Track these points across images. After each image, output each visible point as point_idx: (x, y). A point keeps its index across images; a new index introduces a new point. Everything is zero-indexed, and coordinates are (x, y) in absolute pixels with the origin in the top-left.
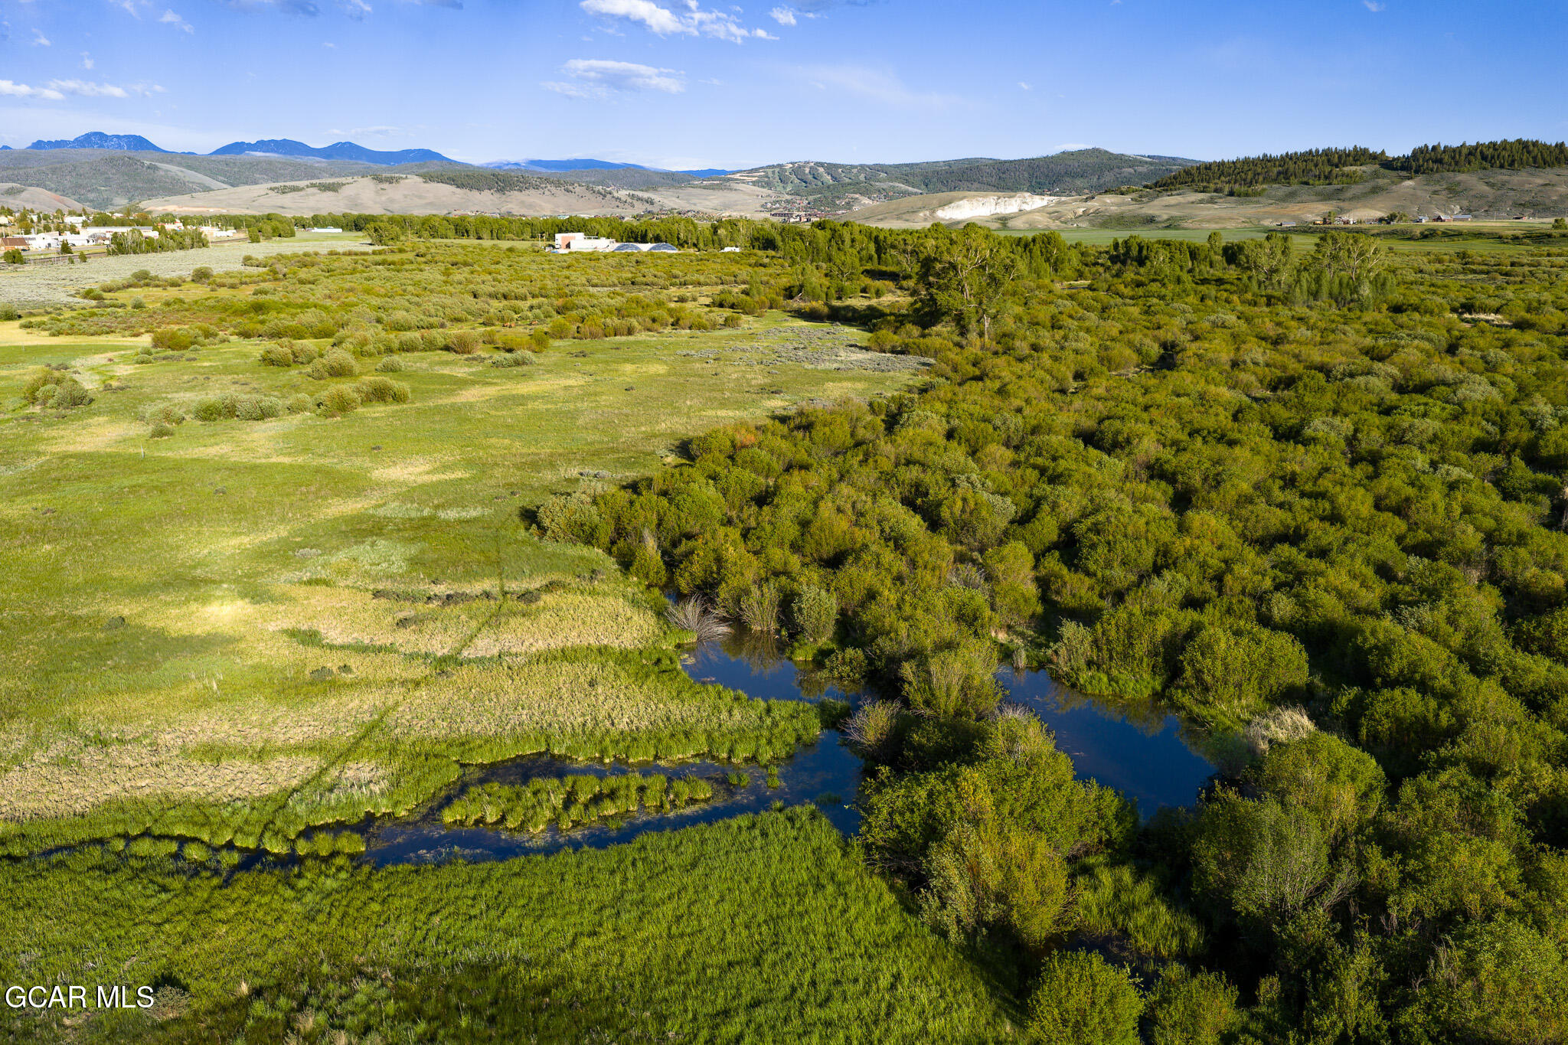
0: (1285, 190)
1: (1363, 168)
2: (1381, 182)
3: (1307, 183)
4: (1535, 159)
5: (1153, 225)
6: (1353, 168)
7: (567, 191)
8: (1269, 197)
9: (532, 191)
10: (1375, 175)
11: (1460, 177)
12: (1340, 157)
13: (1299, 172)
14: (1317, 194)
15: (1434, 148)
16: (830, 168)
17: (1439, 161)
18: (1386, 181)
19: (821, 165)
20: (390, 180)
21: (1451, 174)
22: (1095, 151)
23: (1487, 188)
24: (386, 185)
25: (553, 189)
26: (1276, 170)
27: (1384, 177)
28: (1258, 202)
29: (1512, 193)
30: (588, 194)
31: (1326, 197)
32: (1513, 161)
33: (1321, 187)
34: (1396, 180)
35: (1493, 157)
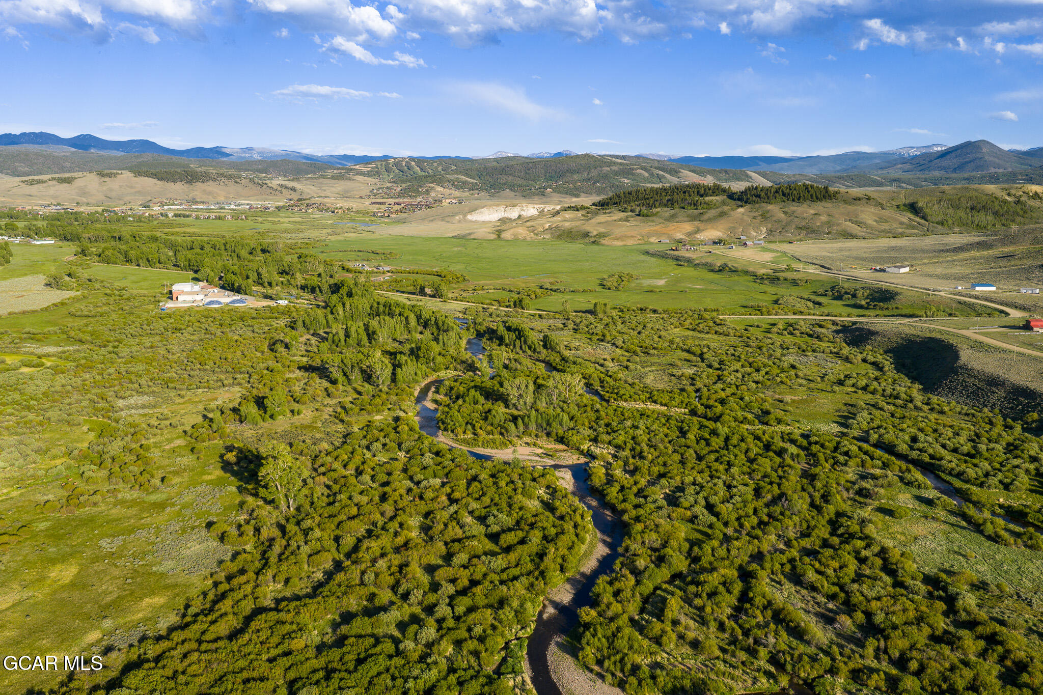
0: (672, 212)
1: (717, 198)
2: (726, 208)
3: (683, 208)
4: (812, 196)
5: (587, 240)
6: (711, 198)
7: (236, 182)
8: (661, 217)
9: (211, 183)
10: (724, 203)
11: (770, 207)
12: (705, 190)
13: (680, 200)
14: (688, 216)
15: (756, 188)
16: (420, 161)
18: (729, 208)
20: (110, 175)
21: (765, 205)
23: (783, 215)
24: (106, 179)
25: (226, 181)
26: (667, 197)
27: (728, 205)
28: (653, 221)
29: (796, 220)
30: (251, 185)
31: (693, 218)
32: (800, 197)
33: (692, 211)
34: (734, 207)
35: (789, 194)
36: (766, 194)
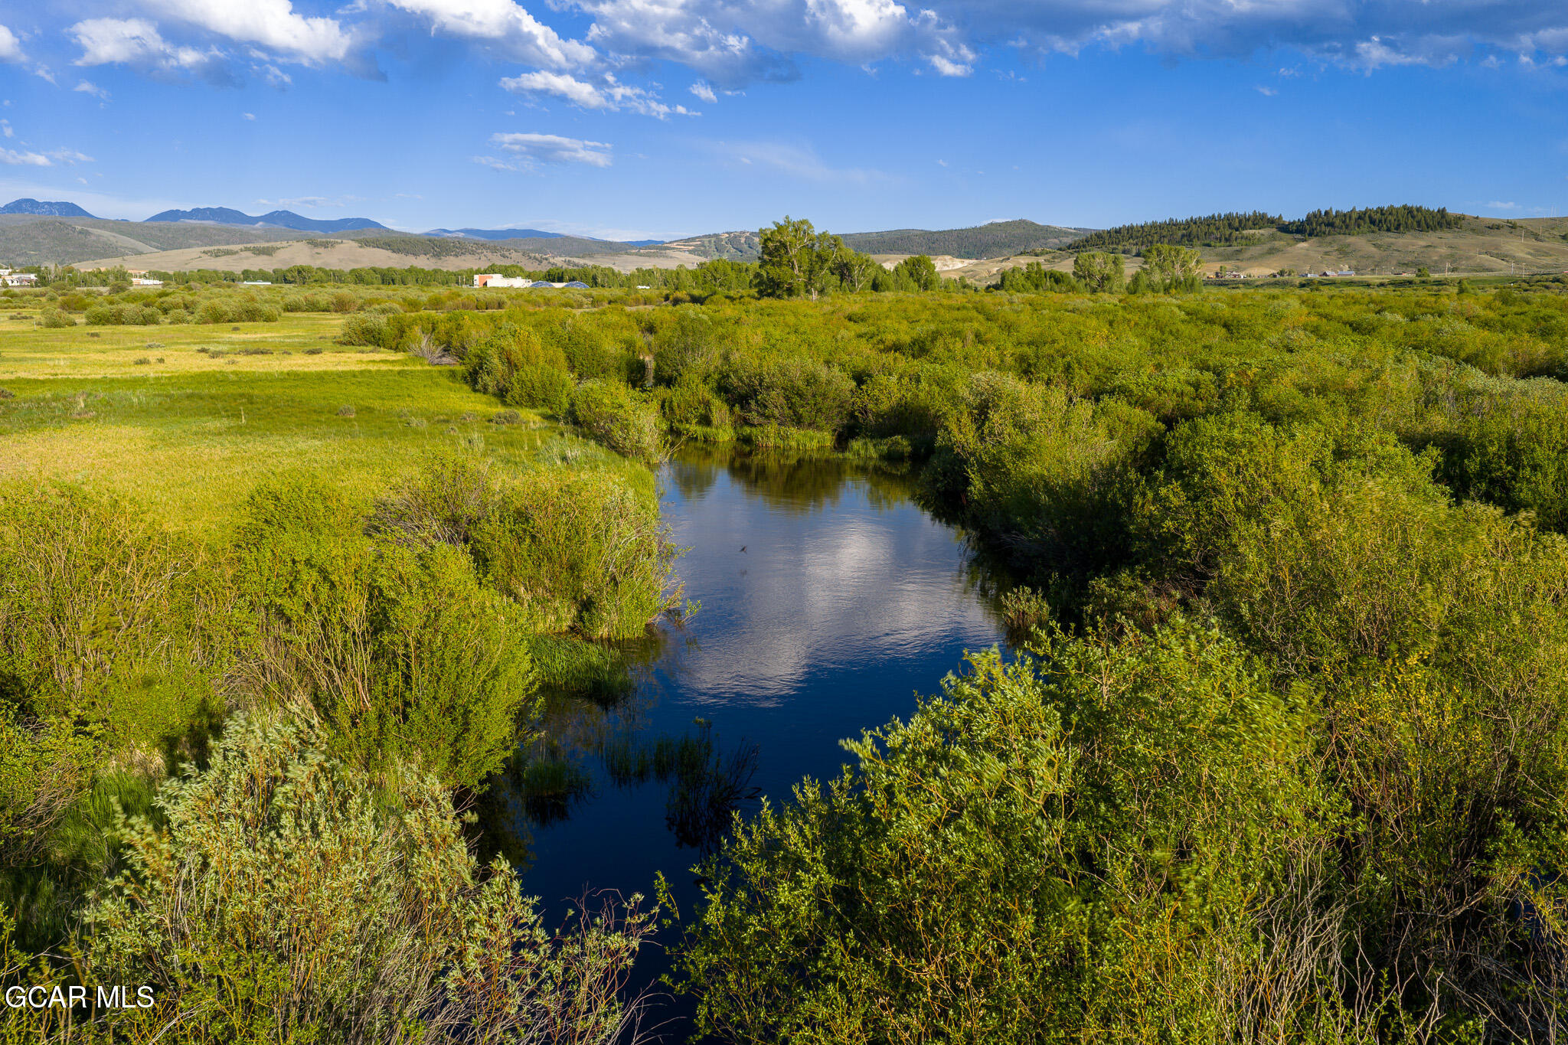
1: (1262, 231)
2: (1277, 244)
3: (1209, 245)
4: (1419, 223)
6: (1252, 232)
7: (503, 256)
9: (468, 257)
10: (1273, 237)
11: (1350, 239)
12: (1240, 222)
13: (1202, 235)
14: (1217, 255)
15: (1327, 213)
17: (1331, 225)
18: (1282, 243)
20: (325, 245)
21: (1342, 237)
22: (1022, 222)
23: (1373, 249)
24: (321, 250)
26: (1180, 233)
27: (1281, 239)
29: (1396, 254)
32: (1399, 225)
33: (1221, 248)
34: (1291, 242)
35: (1380, 221)
36: (1344, 222)
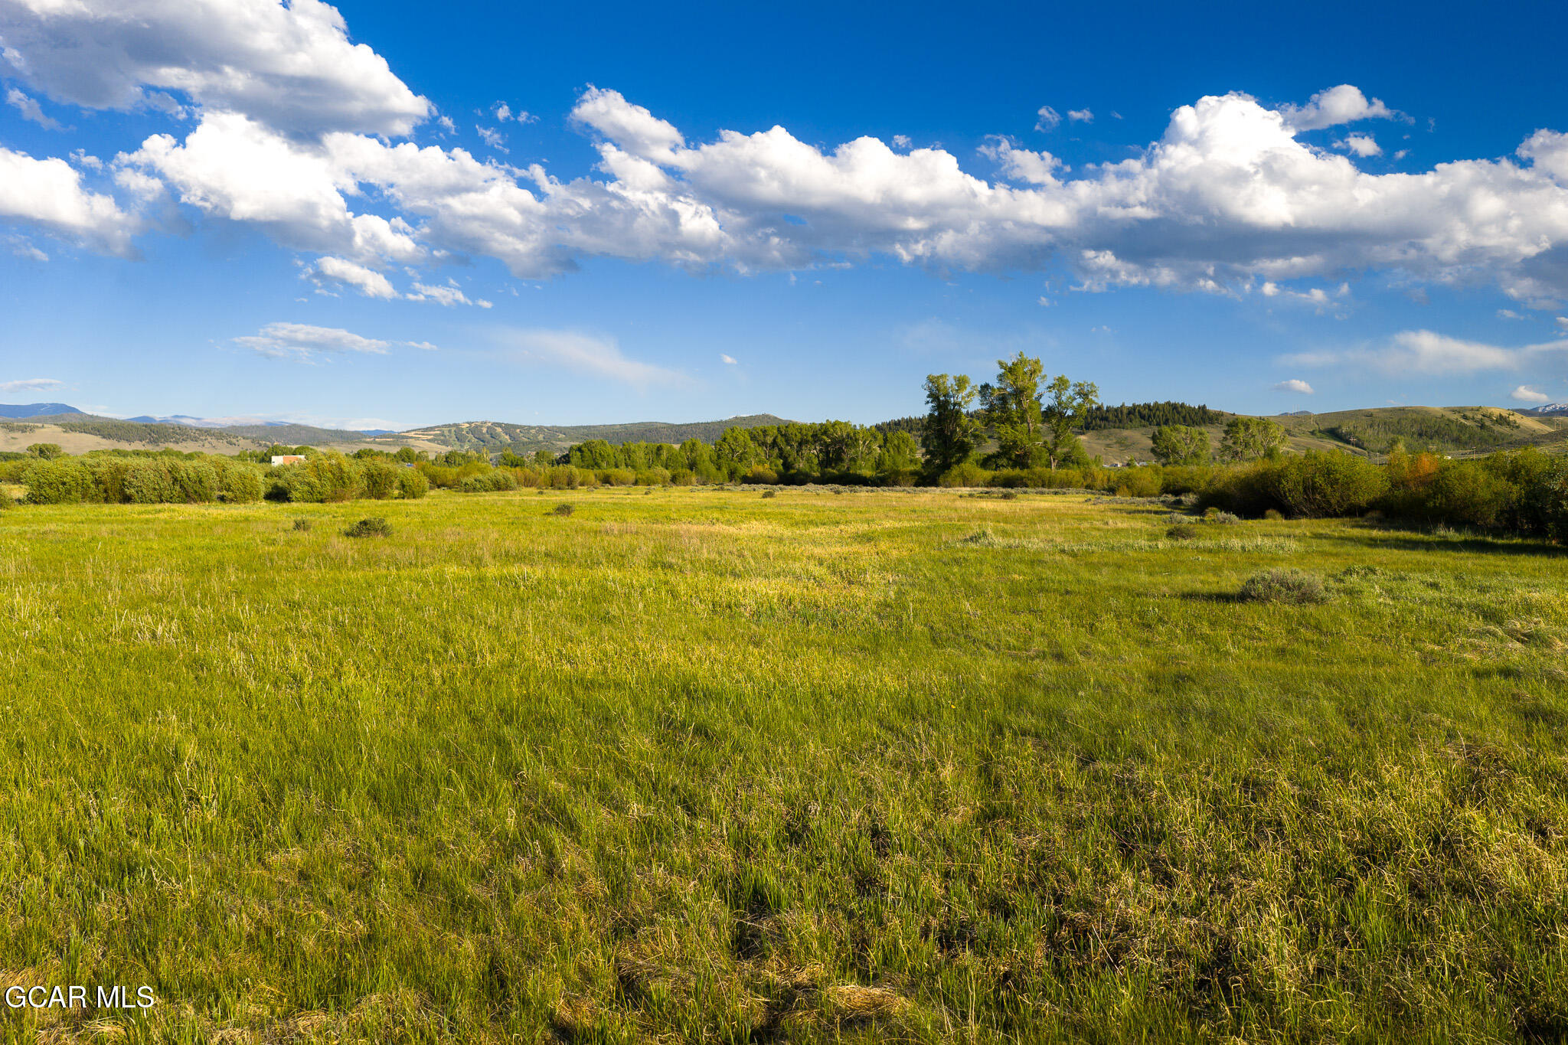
16: (508, 428)
19: (499, 425)
35: (1149, 416)
36: (1117, 416)
